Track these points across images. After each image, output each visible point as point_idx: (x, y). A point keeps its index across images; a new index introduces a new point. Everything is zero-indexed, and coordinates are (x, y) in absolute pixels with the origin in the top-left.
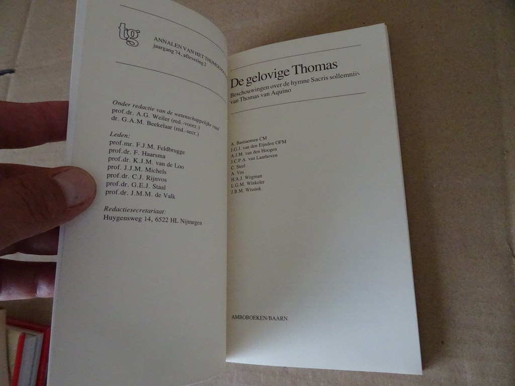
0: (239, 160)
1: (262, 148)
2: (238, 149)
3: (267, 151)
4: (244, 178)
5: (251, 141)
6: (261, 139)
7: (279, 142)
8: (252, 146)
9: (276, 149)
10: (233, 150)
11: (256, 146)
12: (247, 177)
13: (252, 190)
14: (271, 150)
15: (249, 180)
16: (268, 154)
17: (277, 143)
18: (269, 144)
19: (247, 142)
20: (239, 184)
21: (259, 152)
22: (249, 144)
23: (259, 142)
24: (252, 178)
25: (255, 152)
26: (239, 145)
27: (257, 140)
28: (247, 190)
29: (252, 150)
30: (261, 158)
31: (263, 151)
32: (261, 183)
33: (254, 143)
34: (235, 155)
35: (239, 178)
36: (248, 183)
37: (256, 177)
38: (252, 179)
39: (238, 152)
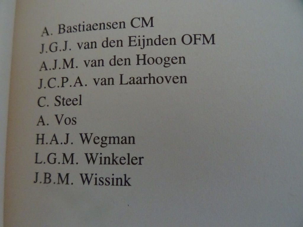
0: (65, 80)
1: (137, 50)
2: (61, 46)
3: (155, 61)
4: (75, 138)
5: (102, 26)
6: (136, 23)
7: (194, 39)
8: (107, 44)
9: (182, 60)
10: (46, 48)
11: (120, 43)
12: (85, 138)
13: (100, 182)
14: (167, 62)
15: (92, 148)
16: (157, 70)
17: (187, 39)
18: (161, 41)
19: (91, 28)
20: (60, 158)
21: (127, 61)
22: (98, 36)
23: (129, 31)
24: (104, 142)
25: (115, 62)
26: (66, 36)
27: (122, 25)
28: (85, 179)
29: (107, 54)
30: (132, 81)
31: (143, 60)
32: (131, 161)
33: (113, 35)
34: (50, 65)
35: (61, 138)
36: (90, 158)
37: (114, 140)
38: (103, 144)
39: (60, 56)
